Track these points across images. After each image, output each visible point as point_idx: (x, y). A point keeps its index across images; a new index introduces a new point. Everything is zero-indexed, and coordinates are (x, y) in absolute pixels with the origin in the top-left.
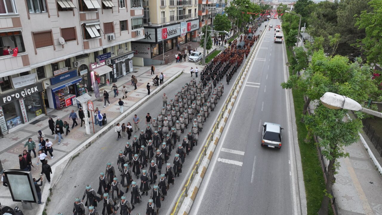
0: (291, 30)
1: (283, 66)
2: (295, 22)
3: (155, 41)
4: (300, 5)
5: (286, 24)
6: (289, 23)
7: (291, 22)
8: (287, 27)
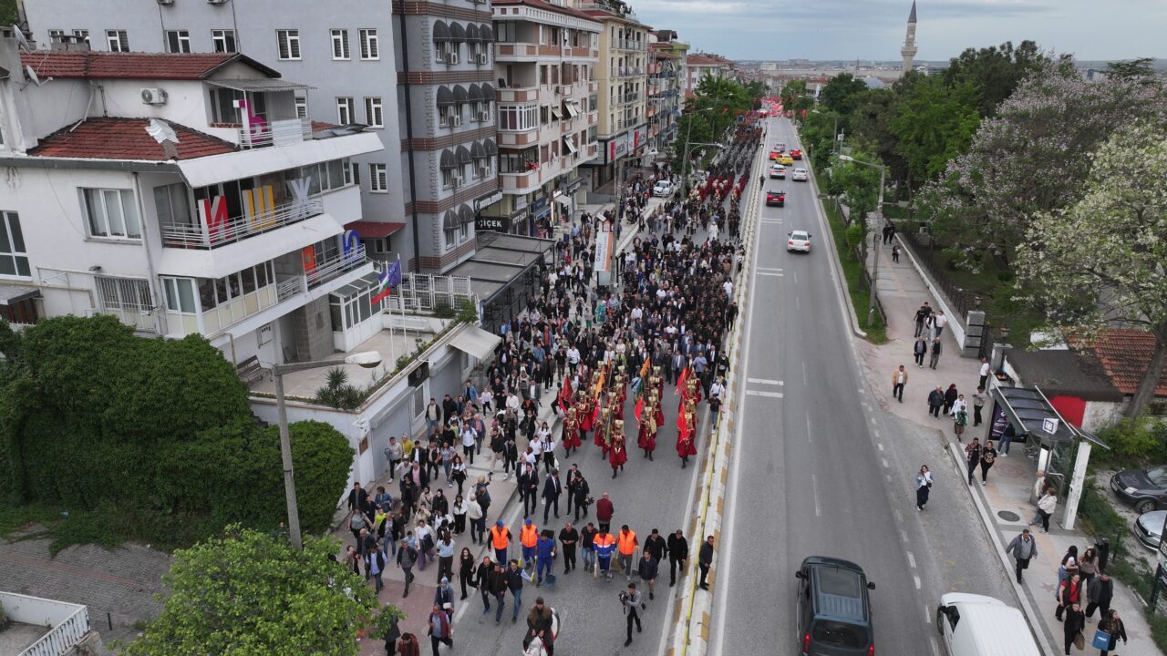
0: (823, 140)
1: (812, 200)
2: (828, 126)
3: (603, 163)
4: (836, 88)
5: (811, 131)
6: (817, 128)
7: (821, 127)
8: (814, 135)
